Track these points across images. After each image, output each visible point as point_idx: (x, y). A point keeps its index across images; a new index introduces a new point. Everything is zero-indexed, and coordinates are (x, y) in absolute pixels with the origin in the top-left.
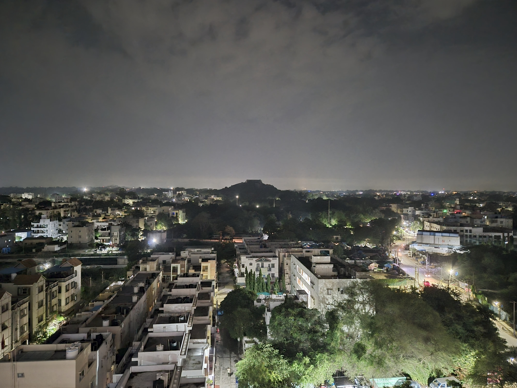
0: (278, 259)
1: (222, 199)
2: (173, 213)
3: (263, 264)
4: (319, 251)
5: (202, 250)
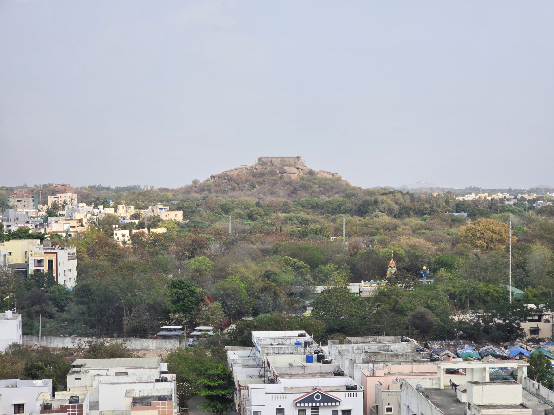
0: (360, 395)
1: (185, 216)
2: (40, 262)
3: (315, 409)
4: (485, 369)
5: (130, 371)
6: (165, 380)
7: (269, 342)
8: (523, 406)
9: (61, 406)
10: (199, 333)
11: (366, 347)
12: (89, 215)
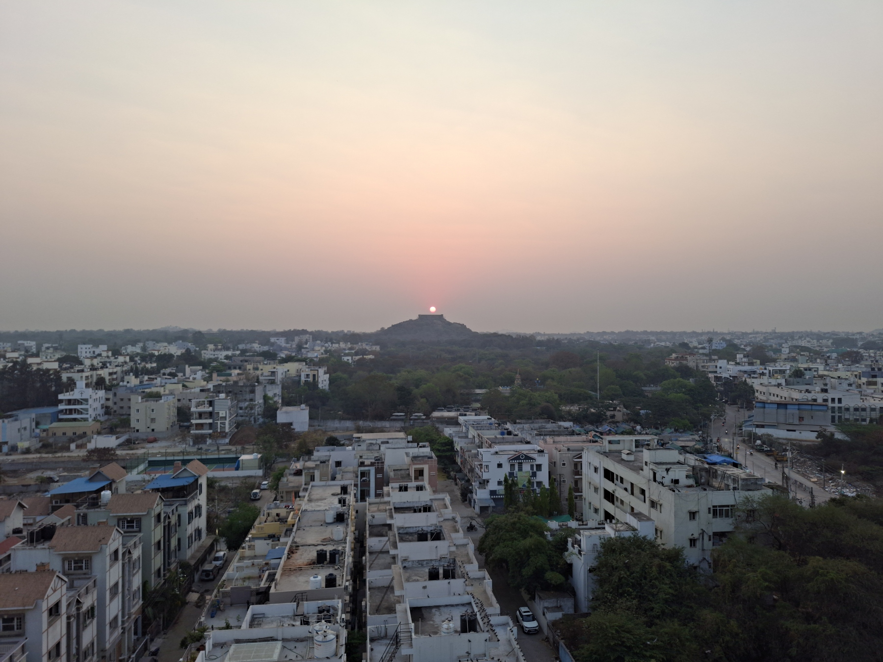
0: (547, 456)
1: (381, 349)
2: (308, 376)
3: (520, 464)
4: (632, 440)
5: (390, 441)
6: (424, 446)
7: (472, 423)
8: (679, 463)
9: (371, 462)
10: (416, 418)
11: (532, 426)
12: (324, 348)
